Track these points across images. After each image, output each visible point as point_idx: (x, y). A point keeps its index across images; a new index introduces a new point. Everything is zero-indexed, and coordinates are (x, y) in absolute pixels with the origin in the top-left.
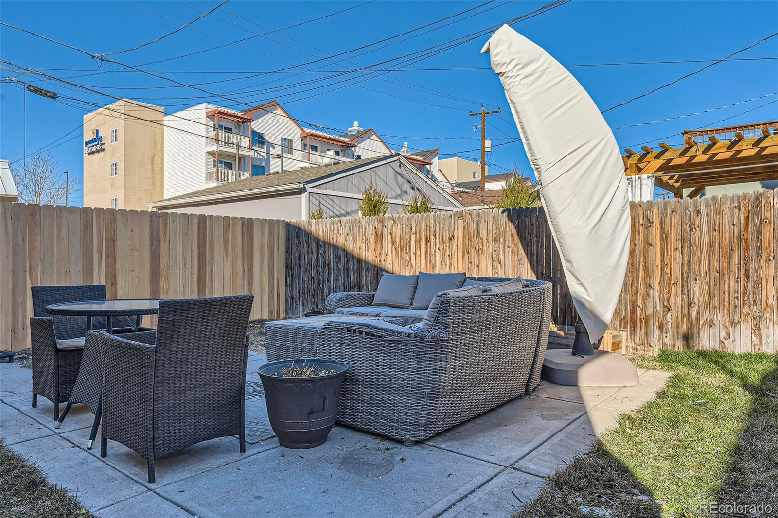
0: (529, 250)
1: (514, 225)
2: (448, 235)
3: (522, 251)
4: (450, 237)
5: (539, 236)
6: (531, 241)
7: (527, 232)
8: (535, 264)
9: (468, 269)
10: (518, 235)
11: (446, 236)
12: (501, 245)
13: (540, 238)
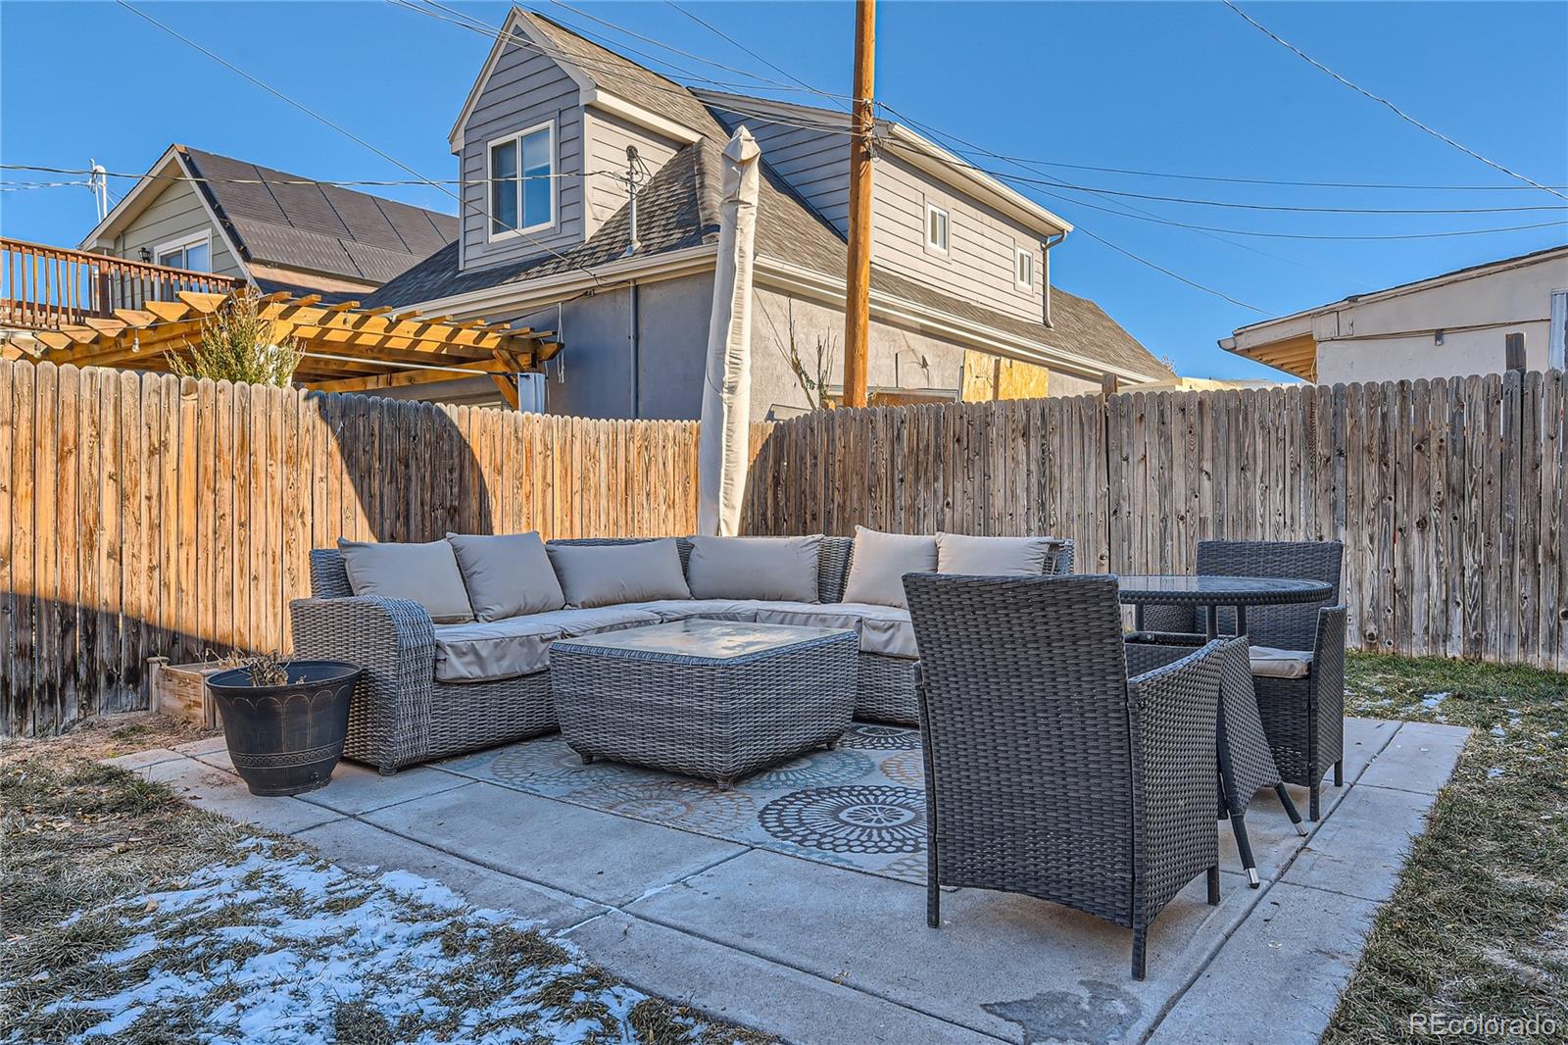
0: (366, 489)
1: (334, 432)
2: (145, 439)
3: (349, 489)
4: (151, 444)
5: (387, 457)
6: (370, 468)
7: (361, 449)
8: (378, 516)
9: (215, 533)
10: (342, 455)
11: (138, 442)
12: (303, 475)
13: (387, 463)
